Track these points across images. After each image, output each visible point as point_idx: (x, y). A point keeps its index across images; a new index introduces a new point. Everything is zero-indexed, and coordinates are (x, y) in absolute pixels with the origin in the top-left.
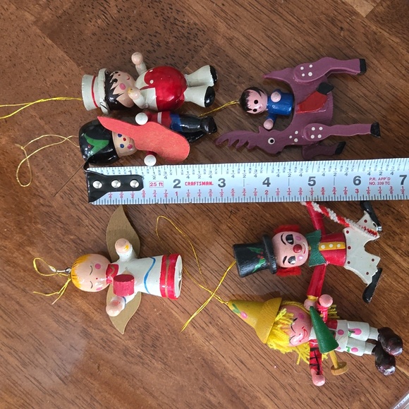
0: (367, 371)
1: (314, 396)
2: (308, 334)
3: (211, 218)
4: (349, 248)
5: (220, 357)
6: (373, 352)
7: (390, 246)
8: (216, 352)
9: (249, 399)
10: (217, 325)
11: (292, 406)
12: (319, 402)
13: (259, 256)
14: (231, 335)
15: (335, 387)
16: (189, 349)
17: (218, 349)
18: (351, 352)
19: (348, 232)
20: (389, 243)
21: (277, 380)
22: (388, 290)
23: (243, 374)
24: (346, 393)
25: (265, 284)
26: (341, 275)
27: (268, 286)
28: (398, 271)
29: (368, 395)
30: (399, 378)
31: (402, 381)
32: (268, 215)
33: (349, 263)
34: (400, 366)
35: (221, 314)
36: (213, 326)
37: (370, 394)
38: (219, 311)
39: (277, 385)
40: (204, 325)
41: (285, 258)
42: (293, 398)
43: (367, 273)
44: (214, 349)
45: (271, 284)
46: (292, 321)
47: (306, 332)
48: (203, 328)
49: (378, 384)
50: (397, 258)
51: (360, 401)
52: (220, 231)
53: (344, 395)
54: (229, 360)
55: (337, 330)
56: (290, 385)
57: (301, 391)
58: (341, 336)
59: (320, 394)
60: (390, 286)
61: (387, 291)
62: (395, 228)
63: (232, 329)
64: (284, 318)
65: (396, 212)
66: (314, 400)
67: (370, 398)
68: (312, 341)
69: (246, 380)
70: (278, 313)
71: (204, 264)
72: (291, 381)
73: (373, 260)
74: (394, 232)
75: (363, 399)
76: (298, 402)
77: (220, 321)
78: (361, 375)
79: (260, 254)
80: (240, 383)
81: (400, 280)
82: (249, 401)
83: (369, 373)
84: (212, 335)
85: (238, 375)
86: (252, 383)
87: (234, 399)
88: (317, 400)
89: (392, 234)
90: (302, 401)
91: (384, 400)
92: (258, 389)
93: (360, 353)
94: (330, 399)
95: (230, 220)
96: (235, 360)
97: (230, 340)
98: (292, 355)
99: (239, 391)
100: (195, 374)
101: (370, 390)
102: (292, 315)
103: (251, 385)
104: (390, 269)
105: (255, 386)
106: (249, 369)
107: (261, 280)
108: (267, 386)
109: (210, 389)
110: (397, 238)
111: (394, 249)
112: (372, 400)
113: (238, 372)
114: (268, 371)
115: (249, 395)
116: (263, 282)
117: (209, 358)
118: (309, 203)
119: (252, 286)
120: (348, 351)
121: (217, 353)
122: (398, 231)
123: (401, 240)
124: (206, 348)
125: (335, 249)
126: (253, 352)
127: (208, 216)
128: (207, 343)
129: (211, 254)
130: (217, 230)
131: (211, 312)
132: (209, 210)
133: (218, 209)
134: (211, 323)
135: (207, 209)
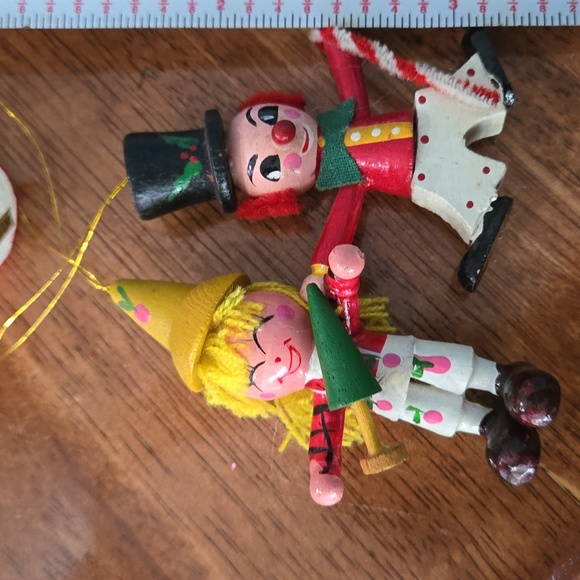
0: (470, 484)
1: (329, 546)
2: (304, 363)
3: (92, 88)
4: (425, 139)
5: (98, 438)
6: (483, 425)
7: (538, 159)
8: (86, 422)
9: (162, 546)
10: (94, 354)
11: (273, 570)
12: (343, 563)
13: (184, 156)
14: (127, 381)
15: (387, 524)
16: (21, 413)
17: (93, 416)
18: (424, 424)
19: (422, 100)
20: (538, 151)
21: (237, 501)
22: (529, 271)
23: (151, 482)
24: (415, 540)
25: (219, 253)
26: (411, 232)
27: (225, 259)
28: (560, 223)
29: (471, 549)
30: (555, 503)
31: (563, 513)
32: (233, 81)
33: (422, 177)
34: (557, 472)
35: (104, 326)
36: (84, 357)
37: (476, 544)
38: (101, 319)
39: (236, 513)
40: (61, 355)
41: (253, 160)
42: (276, 548)
43: (470, 205)
44: (82, 417)
45: (233, 254)
46: (256, 322)
47: (297, 354)
48: (59, 362)
49: (500, 520)
50: (557, 188)
51: (451, 562)
52: (114, 119)
53: (405, 544)
54: (119, 445)
55: (383, 354)
56: (269, 513)
57: (298, 533)
58: (390, 370)
59: (347, 542)
60: (537, 262)
61: (529, 276)
62: (552, 113)
63: (131, 366)
64: (238, 313)
65: (554, 71)
66: (329, 557)
67: (477, 557)
68: (312, 384)
69: (158, 497)
70: (222, 301)
71: (70, 202)
72: (272, 504)
73: (486, 170)
74: (551, 124)
75: (457, 558)
76: (289, 561)
77: (102, 345)
78: (454, 493)
79: (188, 151)
80: (142, 506)
81: (563, 246)
82: (162, 554)
83: (474, 488)
84: (80, 380)
85: (138, 484)
86: (172, 506)
87: (125, 547)
88: (337, 556)
89: (546, 129)
90: (298, 558)
91: (512, 562)
92: (186, 520)
93: (446, 428)
94: (372, 555)
95: (140, 93)
96: (135, 445)
97: (123, 392)
98: (267, 428)
99: (140, 526)
100: (33, 477)
101: (478, 534)
102: (259, 307)
103: (170, 513)
104: (538, 219)
105: (180, 514)
106: (167, 470)
107: (209, 243)
108: (212, 516)
109: (68, 517)
110: (558, 139)
111: (550, 167)
112: (481, 562)
113: (138, 475)
114: (216, 477)
115: (164, 536)
116: (215, 249)
117: (70, 437)
118: (327, 32)
119: (185, 258)
120: (417, 420)
121: (91, 427)
122: (561, 120)
123: (568, 143)
124: (63, 413)
125: (386, 139)
126: (179, 426)
127: (87, 83)
128: (67, 401)
129: (88, 178)
130: (108, 118)
131: (81, 322)
132: (90, 68)
133: (112, 67)
134: (78, 349)
135: (86, 66)
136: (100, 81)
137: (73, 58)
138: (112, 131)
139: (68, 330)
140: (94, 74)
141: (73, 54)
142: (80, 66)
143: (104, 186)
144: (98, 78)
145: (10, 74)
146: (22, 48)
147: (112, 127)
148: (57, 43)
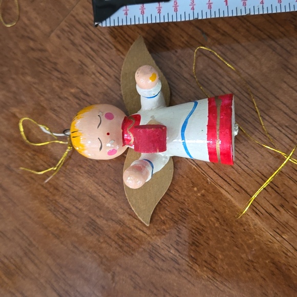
3: (274, 50)
10: (293, 208)
16: (250, 247)
36: (287, 211)
40: (272, 210)
44: (289, 247)
48: (271, 215)
52: (290, 66)
84: (285, 225)
100: (261, 286)
117: (283, 260)
124: (276, 246)
127: (270, 46)
128: (278, 238)
129: (277, 102)
130: (285, 66)
131: (282, 190)
132: (271, 37)
133: (285, 35)
134: (282, 206)
135: (269, 36)
136: (278, 44)
137: (259, 32)
138: (290, 74)
139: (274, 195)
140: (273, 40)
141: (259, 29)
142: (265, 37)
143: (287, 107)
144: (276, 42)
145: (220, 44)
146: (227, 29)
147: (289, 71)
148: (248, 24)
